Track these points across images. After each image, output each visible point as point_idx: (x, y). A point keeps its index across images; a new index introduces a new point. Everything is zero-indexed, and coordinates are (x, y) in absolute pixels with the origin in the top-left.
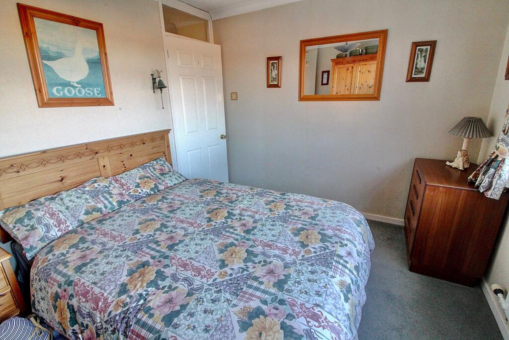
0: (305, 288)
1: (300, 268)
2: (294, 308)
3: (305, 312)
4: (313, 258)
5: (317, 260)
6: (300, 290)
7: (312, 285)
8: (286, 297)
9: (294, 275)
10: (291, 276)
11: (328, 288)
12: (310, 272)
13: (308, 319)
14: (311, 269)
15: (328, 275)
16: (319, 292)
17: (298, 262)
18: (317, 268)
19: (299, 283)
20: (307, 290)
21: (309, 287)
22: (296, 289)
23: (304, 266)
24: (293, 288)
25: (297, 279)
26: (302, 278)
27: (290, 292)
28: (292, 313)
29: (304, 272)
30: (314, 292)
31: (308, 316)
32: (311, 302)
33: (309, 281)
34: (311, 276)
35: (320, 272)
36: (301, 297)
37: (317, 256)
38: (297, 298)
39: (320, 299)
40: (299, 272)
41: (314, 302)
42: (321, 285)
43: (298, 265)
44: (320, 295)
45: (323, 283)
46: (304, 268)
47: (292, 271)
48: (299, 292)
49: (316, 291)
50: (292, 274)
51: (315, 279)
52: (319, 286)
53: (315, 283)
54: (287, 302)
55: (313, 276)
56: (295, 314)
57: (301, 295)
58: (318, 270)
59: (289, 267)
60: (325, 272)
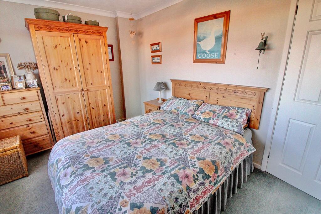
0: (100, 184)
1: (115, 189)
2: (96, 174)
3: (90, 177)
4: (116, 203)
5: (112, 205)
6: (101, 181)
7: (99, 188)
8: (104, 174)
9: (113, 183)
10: (113, 182)
11: (90, 196)
12: (108, 193)
13: (86, 177)
14: (108, 196)
15: (96, 203)
16: (92, 190)
17: (120, 191)
18: (106, 200)
19: (106, 183)
20: (99, 184)
21: (99, 186)
22: (104, 180)
23: (114, 192)
24: (105, 179)
25: (109, 183)
26: (107, 186)
27: (104, 176)
28: (95, 172)
29: (110, 189)
30: (94, 187)
31: (87, 178)
32: (92, 182)
33: (102, 189)
34: (104, 192)
35: (102, 199)
36: (97, 180)
37: (116, 208)
38: (99, 178)
39: (89, 188)
40: (113, 187)
41: (90, 184)
42: (94, 194)
43: (117, 189)
44: (90, 188)
45: (94, 196)
46: (112, 191)
47: (117, 184)
48: (101, 180)
49: (94, 188)
50: (114, 183)
51: (101, 193)
52: (94, 192)
53: (98, 191)
54: (101, 172)
55: (103, 193)
56: (93, 173)
57: (99, 180)
58: (104, 199)
59: (120, 184)
60: (99, 202)
